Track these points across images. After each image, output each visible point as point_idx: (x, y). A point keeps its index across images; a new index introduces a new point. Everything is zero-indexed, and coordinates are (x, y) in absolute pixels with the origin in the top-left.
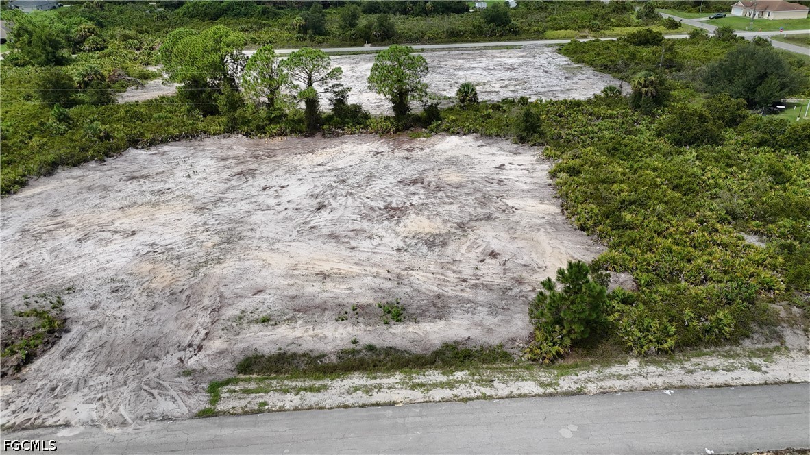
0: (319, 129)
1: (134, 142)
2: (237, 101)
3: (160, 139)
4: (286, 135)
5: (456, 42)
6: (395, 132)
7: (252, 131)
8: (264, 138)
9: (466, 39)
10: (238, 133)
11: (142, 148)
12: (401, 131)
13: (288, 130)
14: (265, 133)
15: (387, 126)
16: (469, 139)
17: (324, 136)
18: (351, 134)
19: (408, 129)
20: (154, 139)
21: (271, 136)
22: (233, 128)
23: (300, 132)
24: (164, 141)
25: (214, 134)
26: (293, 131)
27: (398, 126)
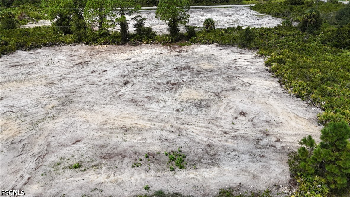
0: (128, 41)
1: (21, 47)
2: (81, 25)
3: (36, 45)
4: (109, 44)
5: (198, 5)
6: (171, 43)
7: (90, 42)
8: (96, 45)
9: (203, 4)
10: (82, 43)
11: (25, 50)
12: (174, 42)
13: (110, 41)
14: (97, 43)
15: (166, 39)
16: (213, 46)
17: (131, 45)
18: (146, 44)
19: (178, 41)
20: (32, 45)
21: (101, 44)
22: (79, 40)
23: (117, 42)
24: (39, 47)
25: (69, 43)
26: (113, 42)
27: (172, 39)
